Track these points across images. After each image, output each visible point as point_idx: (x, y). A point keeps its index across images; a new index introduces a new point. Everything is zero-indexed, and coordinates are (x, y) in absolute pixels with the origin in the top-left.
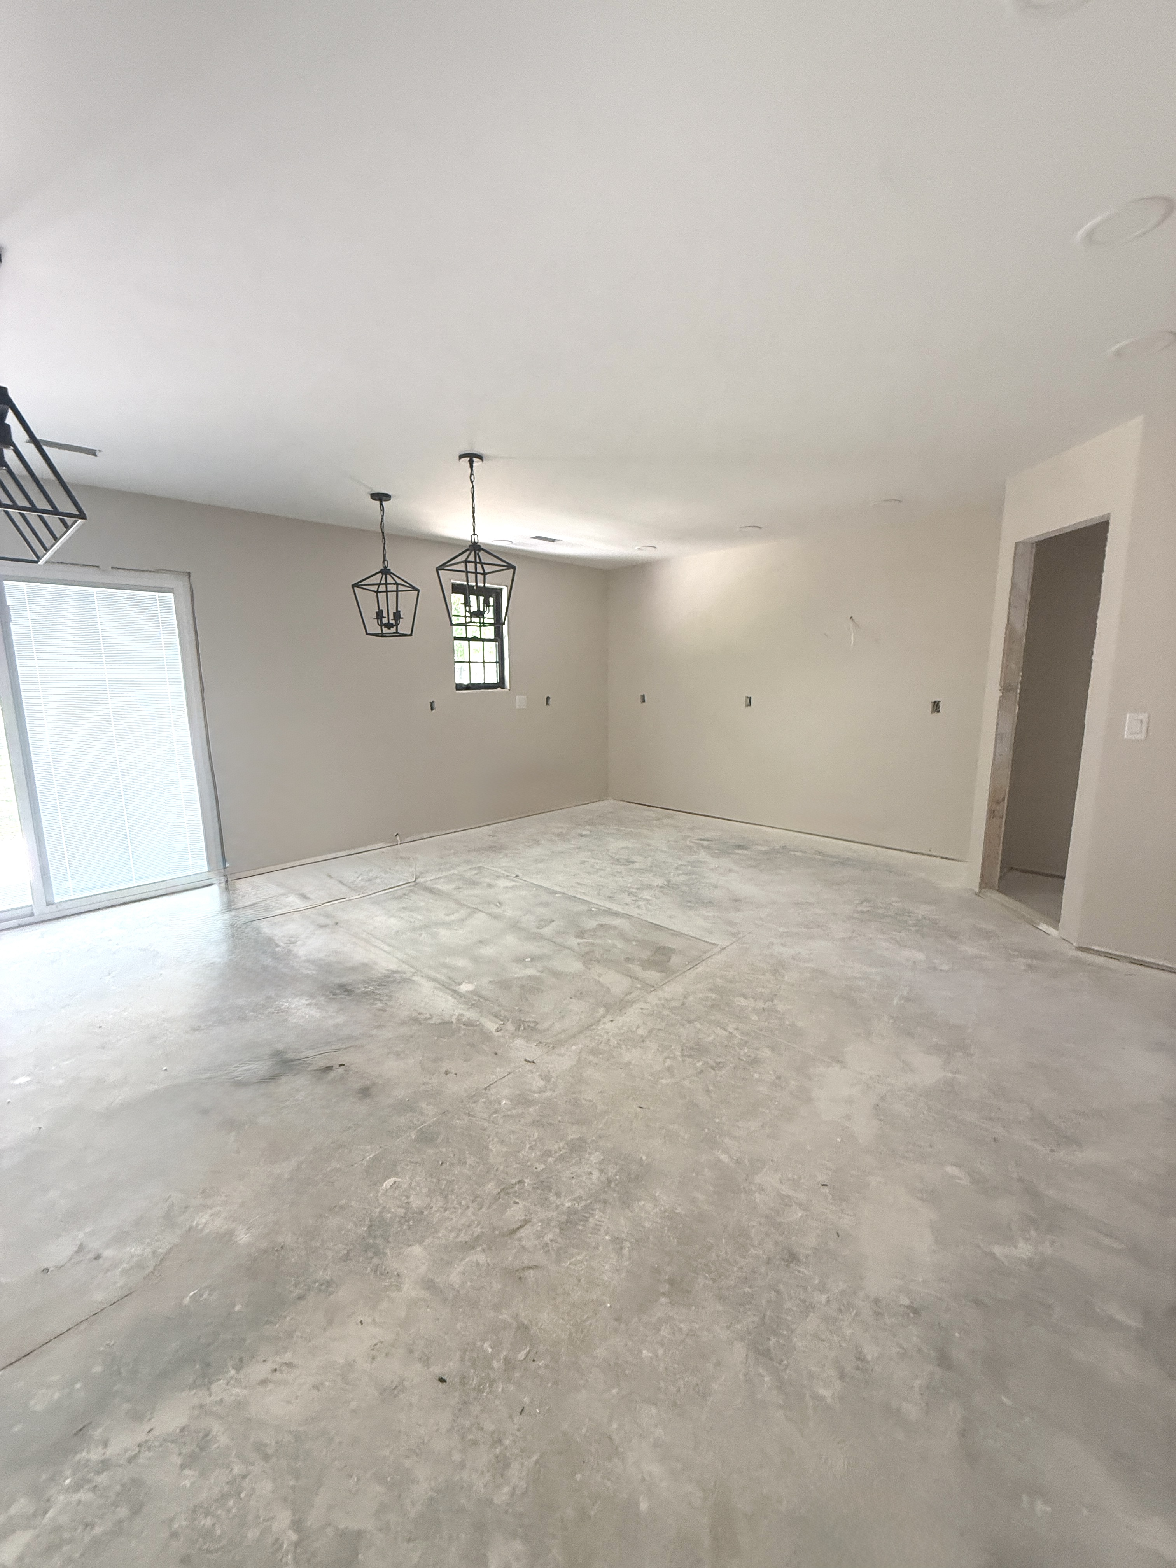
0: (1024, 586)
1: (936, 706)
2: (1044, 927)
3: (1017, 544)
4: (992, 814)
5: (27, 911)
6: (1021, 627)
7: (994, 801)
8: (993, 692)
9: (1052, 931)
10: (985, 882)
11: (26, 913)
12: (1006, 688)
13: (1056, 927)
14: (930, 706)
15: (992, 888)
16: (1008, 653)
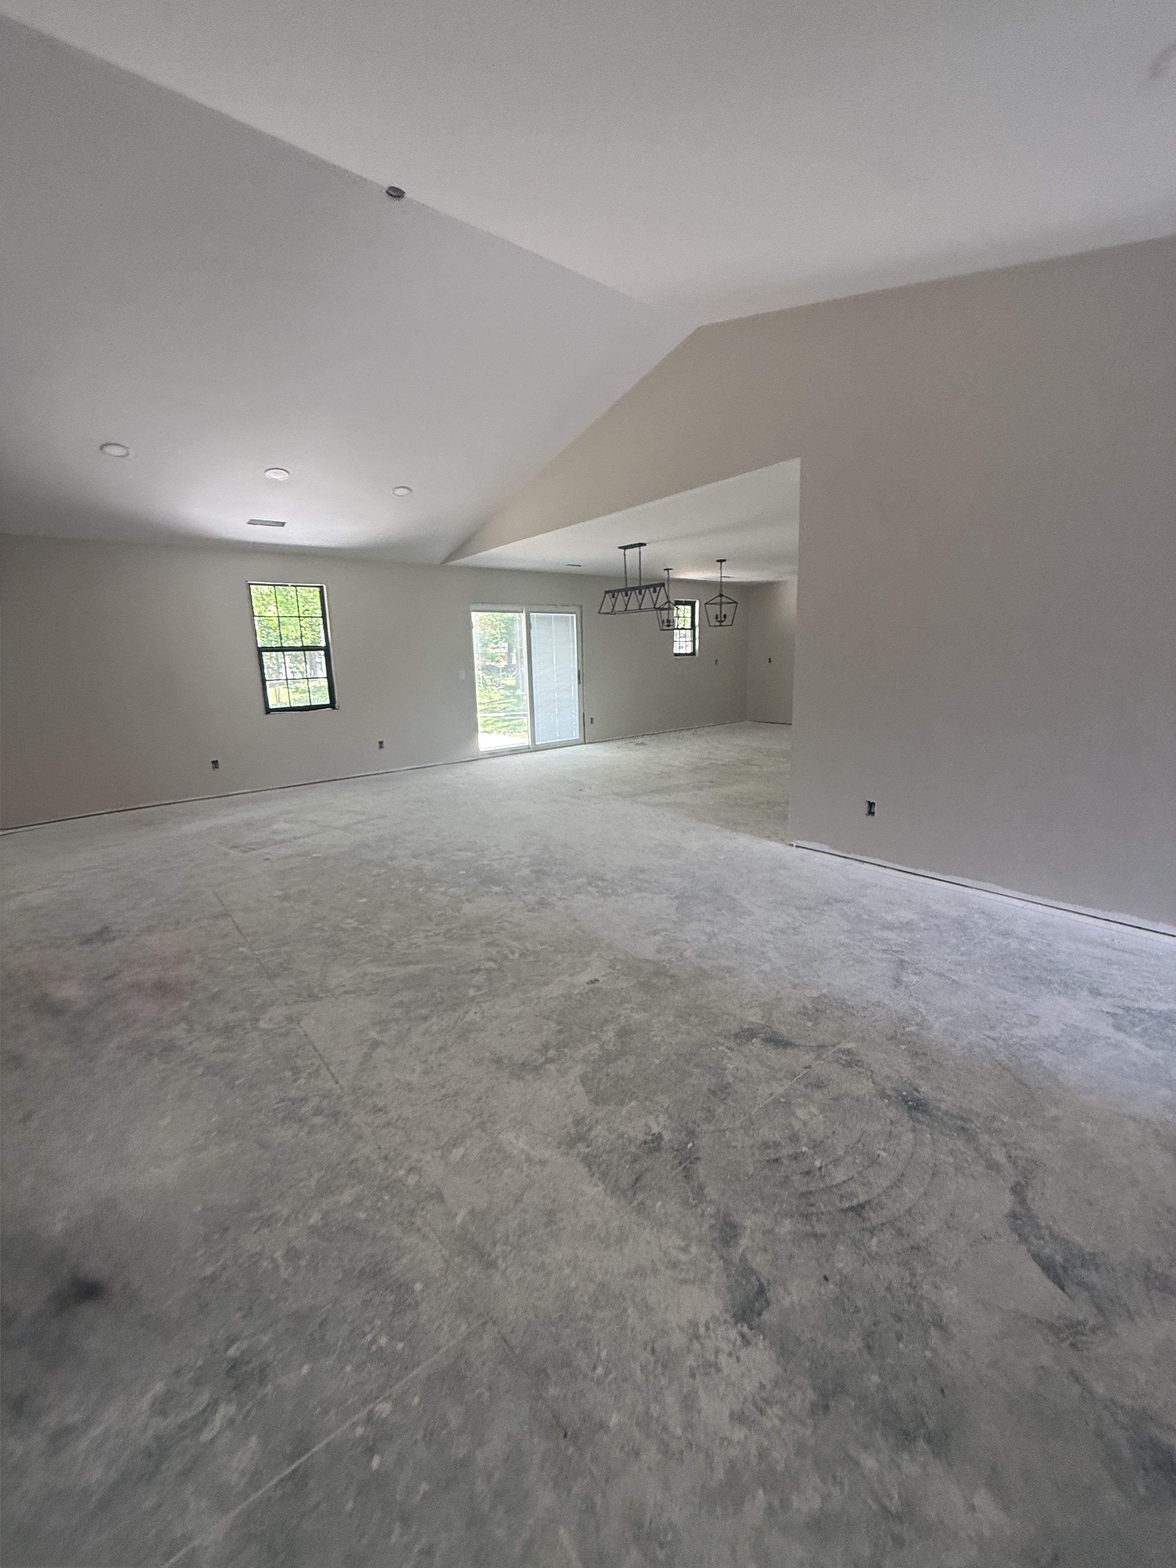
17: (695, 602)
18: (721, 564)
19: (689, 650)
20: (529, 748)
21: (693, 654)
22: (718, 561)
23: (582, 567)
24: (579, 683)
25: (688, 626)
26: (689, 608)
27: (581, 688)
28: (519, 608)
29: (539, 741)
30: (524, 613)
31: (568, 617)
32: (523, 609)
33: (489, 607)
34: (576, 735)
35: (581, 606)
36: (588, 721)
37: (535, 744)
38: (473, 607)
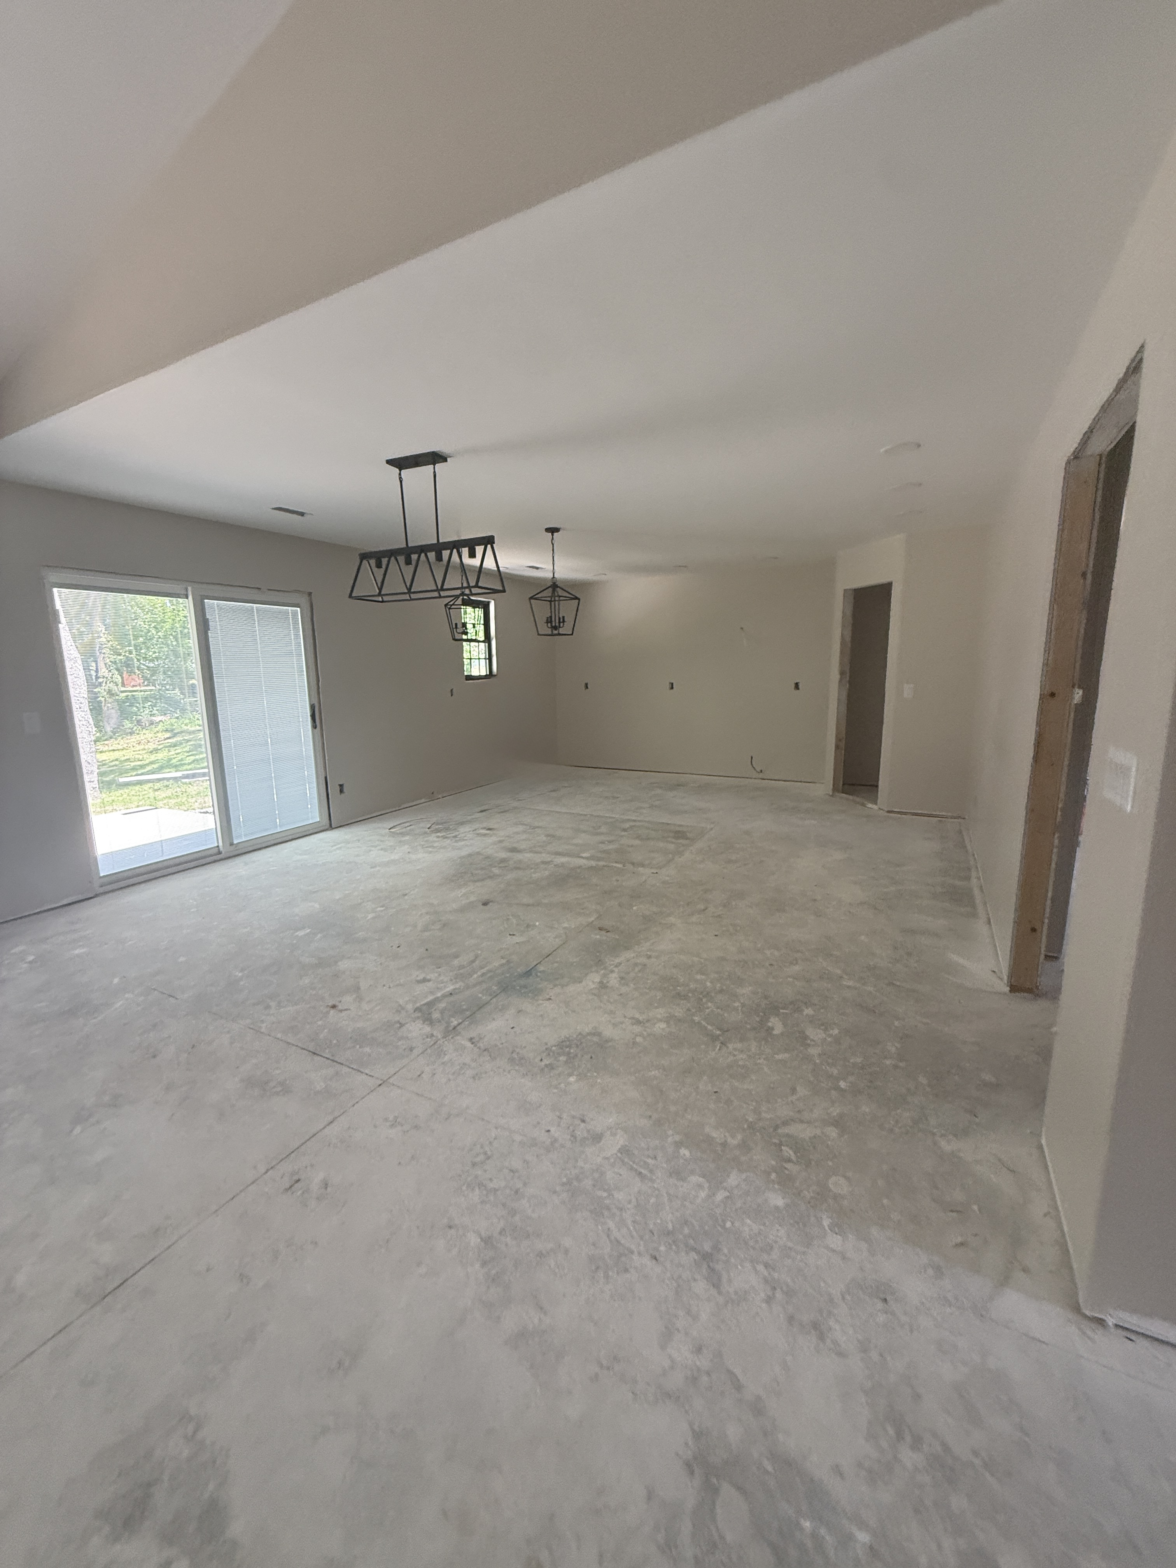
0: (849, 613)
1: (797, 686)
2: (870, 805)
3: (845, 590)
4: (837, 747)
5: (216, 850)
6: (848, 639)
7: (838, 739)
8: (835, 675)
9: (875, 807)
10: (835, 789)
11: (215, 852)
12: (842, 673)
13: (876, 804)
14: (793, 686)
15: (838, 791)
16: (842, 652)
17: (489, 603)
18: (553, 535)
19: (483, 672)
20: (220, 853)
21: (490, 675)
22: (547, 530)
23: (306, 517)
24: (314, 726)
25: (481, 637)
26: (480, 612)
27: (318, 737)
28: (177, 588)
29: (237, 837)
30: (190, 597)
31: (287, 612)
32: (187, 590)
33: (86, 579)
34: (314, 814)
35: (310, 594)
36: (334, 790)
37: (232, 844)
38: (52, 576)
